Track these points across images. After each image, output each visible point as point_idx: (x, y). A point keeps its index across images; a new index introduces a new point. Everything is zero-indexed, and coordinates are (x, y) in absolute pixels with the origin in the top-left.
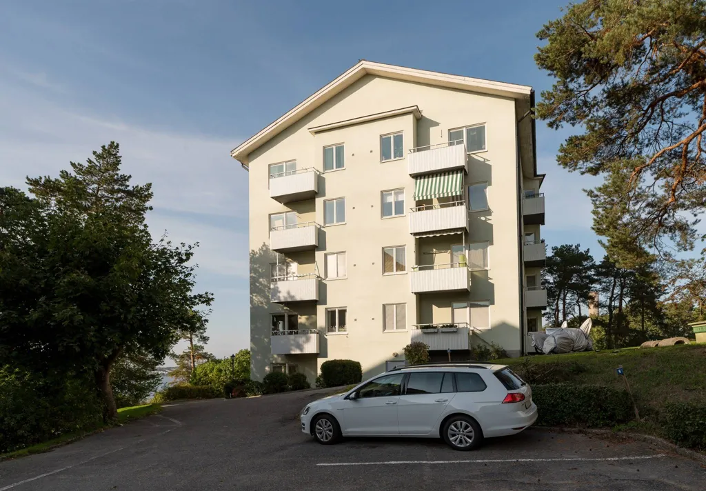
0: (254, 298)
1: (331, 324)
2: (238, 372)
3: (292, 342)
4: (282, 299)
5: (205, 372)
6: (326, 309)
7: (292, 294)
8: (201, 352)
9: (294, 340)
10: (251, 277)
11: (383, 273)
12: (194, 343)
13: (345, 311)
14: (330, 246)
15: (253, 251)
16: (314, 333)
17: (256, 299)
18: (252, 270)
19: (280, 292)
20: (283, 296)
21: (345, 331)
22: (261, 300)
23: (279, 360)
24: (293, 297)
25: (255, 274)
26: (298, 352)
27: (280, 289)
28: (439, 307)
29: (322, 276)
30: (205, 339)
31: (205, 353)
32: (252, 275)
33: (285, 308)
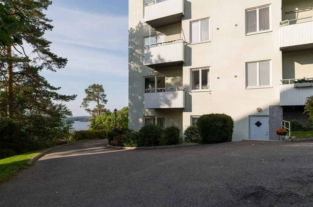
0: (131, 65)
1: (195, 82)
2: (121, 121)
3: (162, 98)
4: (154, 62)
5: (101, 121)
6: (191, 69)
7: (162, 57)
8: (103, 108)
9: (163, 97)
10: (129, 49)
11: (246, 34)
12: (99, 104)
13: (208, 70)
14: (195, 15)
15: (131, 28)
16: (180, 90)
17: (134, 65)
18: (131, 43)
19: (152, 56)
20: (154, 60)
21: (207, 88)
22: (137, 66)
23: (150, 114)
24: (163, 59)
25: (132, 47)
26: (166, 107)
27: (152, 54)
28: (302, 64)
29: (188, 41)
30: (105, 101)
31: (105, 109)
32: (131, 47)
33: (155, 72)
